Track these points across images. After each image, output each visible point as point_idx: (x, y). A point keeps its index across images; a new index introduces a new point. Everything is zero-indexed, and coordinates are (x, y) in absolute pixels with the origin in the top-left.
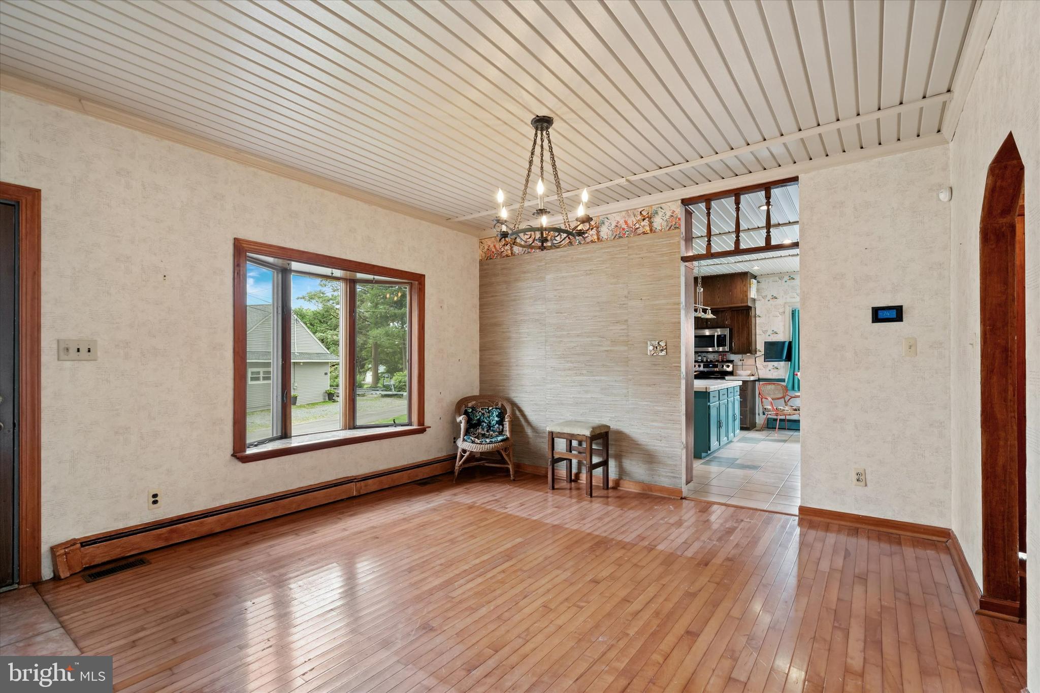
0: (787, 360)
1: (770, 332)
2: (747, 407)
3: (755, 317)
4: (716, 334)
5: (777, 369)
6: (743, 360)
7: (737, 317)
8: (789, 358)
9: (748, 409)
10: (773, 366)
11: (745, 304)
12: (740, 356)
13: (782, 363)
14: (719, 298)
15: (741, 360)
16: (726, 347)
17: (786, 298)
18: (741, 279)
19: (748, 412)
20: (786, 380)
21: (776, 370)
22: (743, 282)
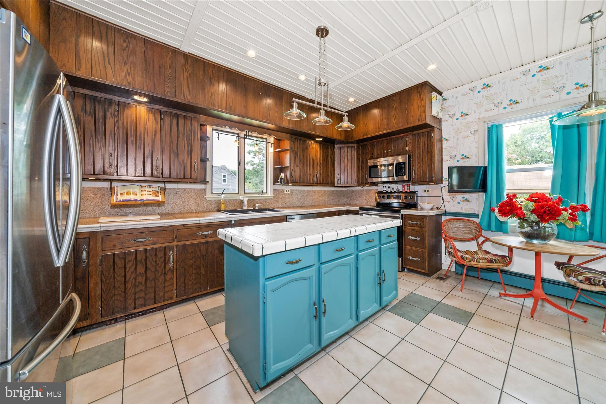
0: (481, 190)
1: (459, 157)
2: (424, 248)
3: (441, 140)
4: (395, 162)
5: (469, 201)
6: (428, 191)
7: (418, 141)
8: (483, 188)
9: (427, 250)
10: (463, 198)
11: (423, 122)
12: (424, 187)
13: (475, 195)
14: (395, 119)
15: (425, 191)
16: (405, 177)
17: (479, 113)
18: (419, 92)
19: (427, 254)
20: (480, 216)
21: (467, 203)
22: (420, 95)
